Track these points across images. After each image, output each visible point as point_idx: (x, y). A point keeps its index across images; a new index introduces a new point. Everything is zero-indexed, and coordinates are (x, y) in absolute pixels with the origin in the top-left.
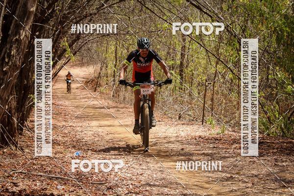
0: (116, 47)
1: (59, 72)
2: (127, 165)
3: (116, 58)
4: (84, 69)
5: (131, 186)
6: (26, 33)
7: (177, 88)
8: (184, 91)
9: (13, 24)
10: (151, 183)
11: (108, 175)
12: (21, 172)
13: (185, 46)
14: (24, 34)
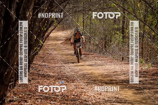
0: (84, 18)
1: (50, 34)
2: (91, 89)
3: (83, 25)
4: (65, 32)
5: (94, 101)
6: (29, 13)
7: (121, 42)
8: (125, 43)
9: (22, 8)
10: (106, 99)
11: (80, 95)
12: (29, 94)
13: (124, 17)
14: (28, 13)
